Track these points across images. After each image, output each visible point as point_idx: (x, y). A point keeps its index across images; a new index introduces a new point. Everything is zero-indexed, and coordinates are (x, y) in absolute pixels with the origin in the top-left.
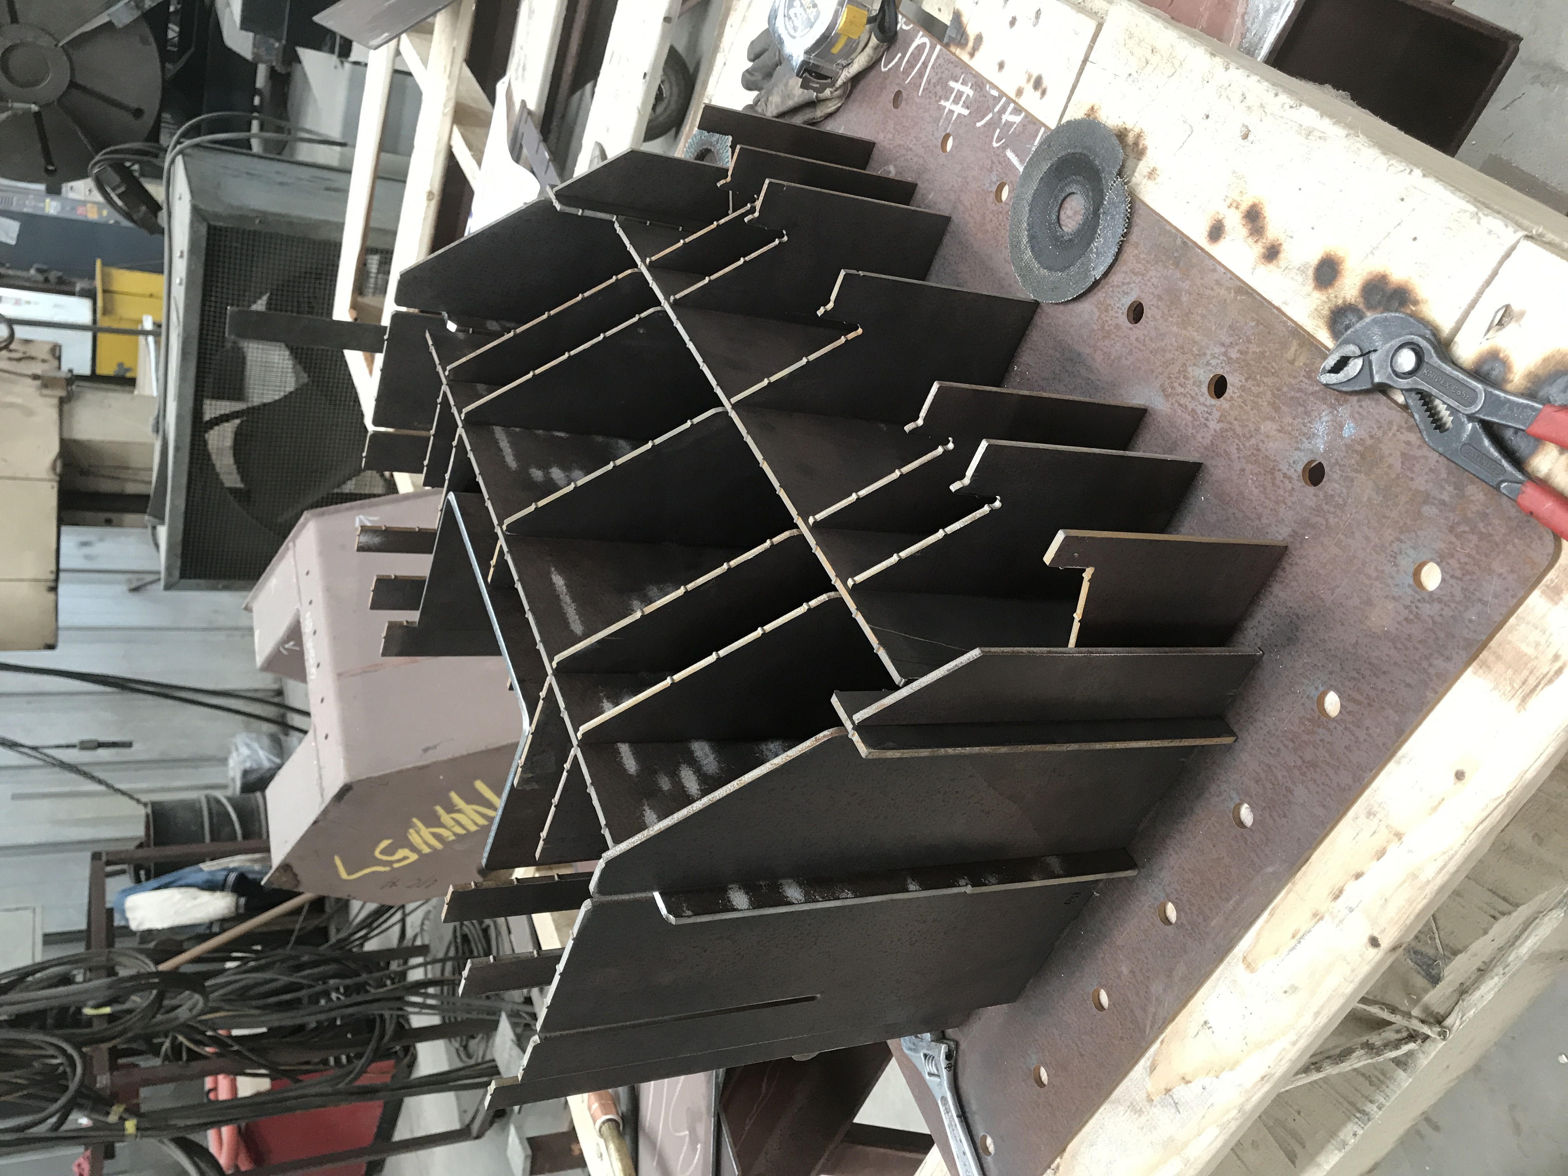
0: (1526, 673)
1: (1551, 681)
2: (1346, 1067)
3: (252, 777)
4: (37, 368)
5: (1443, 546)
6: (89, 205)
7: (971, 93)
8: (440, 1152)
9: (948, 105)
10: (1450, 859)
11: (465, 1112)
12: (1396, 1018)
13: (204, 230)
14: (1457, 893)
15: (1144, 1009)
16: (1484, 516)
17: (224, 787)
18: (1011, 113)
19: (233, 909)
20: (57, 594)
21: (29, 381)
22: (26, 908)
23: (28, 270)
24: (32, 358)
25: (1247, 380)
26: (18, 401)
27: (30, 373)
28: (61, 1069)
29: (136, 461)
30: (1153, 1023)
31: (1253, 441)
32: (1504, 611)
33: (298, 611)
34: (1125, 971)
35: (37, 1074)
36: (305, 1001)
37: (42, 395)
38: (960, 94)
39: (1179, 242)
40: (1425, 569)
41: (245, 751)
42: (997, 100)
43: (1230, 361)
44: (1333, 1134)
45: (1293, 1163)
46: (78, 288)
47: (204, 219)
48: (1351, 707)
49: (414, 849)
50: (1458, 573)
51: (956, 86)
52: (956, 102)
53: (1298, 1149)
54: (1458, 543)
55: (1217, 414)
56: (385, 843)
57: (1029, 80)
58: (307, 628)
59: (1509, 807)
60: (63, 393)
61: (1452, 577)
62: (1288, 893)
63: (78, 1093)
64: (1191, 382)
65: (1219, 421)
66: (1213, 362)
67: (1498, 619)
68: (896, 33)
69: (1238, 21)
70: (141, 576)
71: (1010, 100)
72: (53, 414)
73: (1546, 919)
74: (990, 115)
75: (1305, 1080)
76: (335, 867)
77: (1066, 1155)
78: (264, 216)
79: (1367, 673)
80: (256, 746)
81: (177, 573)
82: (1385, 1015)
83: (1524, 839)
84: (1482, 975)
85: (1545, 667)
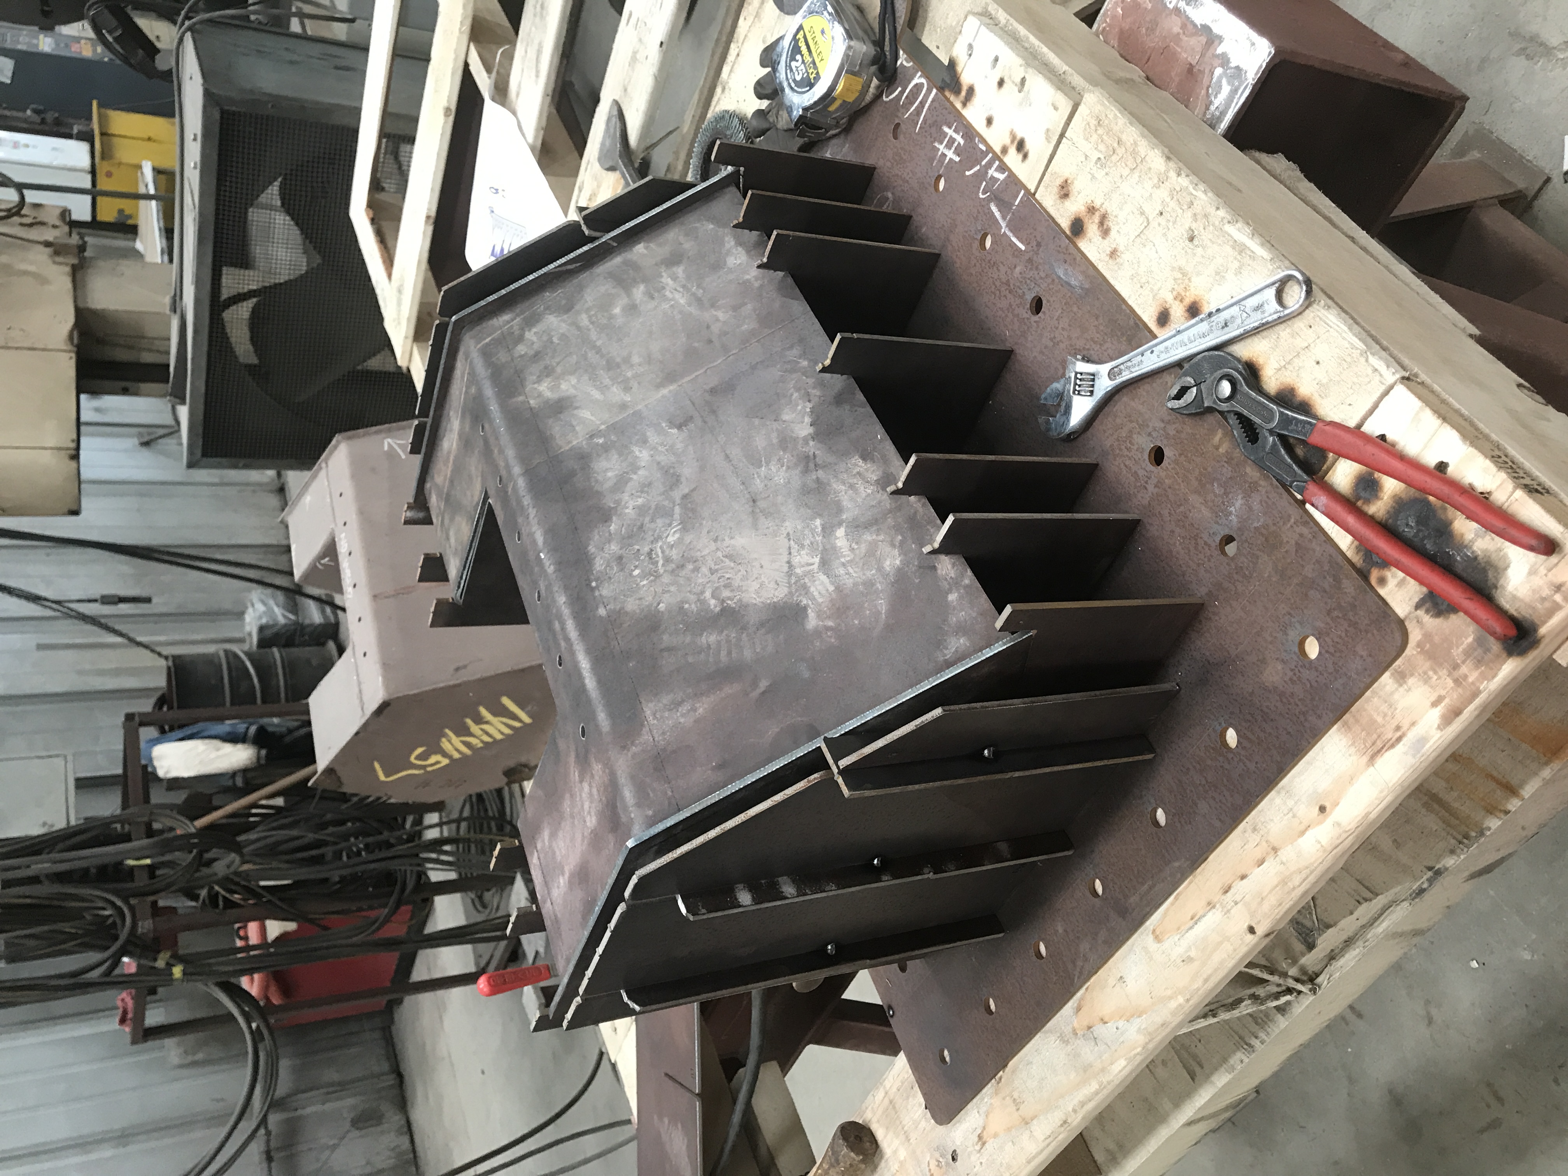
0: (1375, 736)
1: (1393, 746)
2: (1236, 1013)
3: (268, 633)
4: (49, 235)
5: (1322, 625)
6: (83, 42)
7: (962, 142)
8: (456, 993)
9: (942, 148)
10: (1312, 872)
11: (480, 956)
12: (1275, 979)
13: (217, 115)
14: (1332, 880)
15: (1074, 962)
16: (1353, 607)
17: (241, 641)
18: (996, 170)
19: (254, 760)
20: (78, 462)
21: (41, 248)
22: (57, 756)
23: (25, 111)
24: (42, 224)
25: (1180, 455)
26: (32, 268)
27: (41, 239)
28: (110, 921)
29: (151, 331)
30: (1081, 973)
31: (1182, 509)
32: (1362, 685)
33: (333, 530)
34: (1061, 931)
35: (91, 924)
36: (329, 857)
37: (55, 263)
38: (952, 140)
39: (1132, 322)
40: (1308, 641)
41: (260, 608)
42: (985, 154)
43: (1167, 436)
44: (1225, 1060)
45: (1193, 1079)
46: (75, 131)
47: (217, 104)
48: (1246, 743)
49: (445, 754)
50: (1332, 650)
51: (950, 132)
52: (949, 146)
53: (1197, 1069)
54: (1333, 625)
55: (1154, 481)
56: (419, 750)
57: (1012, 142)
58: (343, 548)
59: (1357, 837)
60: (75, 261)
61: (1327, 652)
62: (1190, 883)
63: (128, 942)
64: (1135, 447)
65: (1156, 486)
66: (1154, 434)
67: (1357, 692)
68: (896, 69)
69: (1203, 92)
70: (150, 430)
71: (996, 157)
72: (66, 283)
73: (1399, 908)
74: (978, 167)
75: (1202, 1023)
76: (374, 770)
77: (1007, 1069)
78: (276, 100)
79: (1259, 718)
80: (271, 602)
81: (199, 452)
82: (1266, 976)
83: (1386, 843)
84: (1347, 946)
85: (1389, 734)
